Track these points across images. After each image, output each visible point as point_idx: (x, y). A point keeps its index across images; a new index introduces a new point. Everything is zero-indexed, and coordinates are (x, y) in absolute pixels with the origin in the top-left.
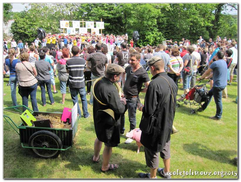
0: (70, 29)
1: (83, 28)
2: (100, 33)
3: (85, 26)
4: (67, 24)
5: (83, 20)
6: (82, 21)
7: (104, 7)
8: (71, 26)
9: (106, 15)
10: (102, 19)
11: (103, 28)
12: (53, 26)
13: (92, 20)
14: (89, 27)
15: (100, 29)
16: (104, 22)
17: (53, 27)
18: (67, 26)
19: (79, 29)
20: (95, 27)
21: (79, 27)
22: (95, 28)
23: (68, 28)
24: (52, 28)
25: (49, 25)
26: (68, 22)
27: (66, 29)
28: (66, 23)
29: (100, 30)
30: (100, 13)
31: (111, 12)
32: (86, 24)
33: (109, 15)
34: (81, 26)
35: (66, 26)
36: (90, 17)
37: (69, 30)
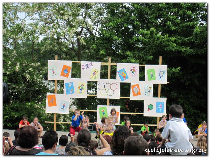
0: (72, 83)
1: (109, 81)
2: (155, 95)
3: (114, 76)
4: (67, 70)
5: (110, 59)
6: (107, 61)
7: (169, 27)
8: (76, 74)
9: (173, 47)
10: (162, 59)
11: (165, 81)
12: (30, 73)
13: (133, 61)
14: (125, 77)
15: (154, 85)
16: (168, 67)
17: (28, 77)
18: (66, 73)
19: (96, 82)
20: (142, 78)
21: (97, 78)
22: (142, 82)
23: (68, 80)
24: (24, 78)
25: (18, 68)
26: (69, 63)
27: (63, 81)
28: (65, 66)
29: (155, 87)
30: (158, 42)
31: (186, 39)
32: (118, 70)
33: (183, 49)
34: (104, 76)
35: (64, 76)
36: (128, 53)
37: (70, 85)
